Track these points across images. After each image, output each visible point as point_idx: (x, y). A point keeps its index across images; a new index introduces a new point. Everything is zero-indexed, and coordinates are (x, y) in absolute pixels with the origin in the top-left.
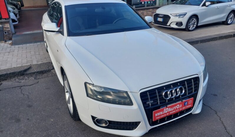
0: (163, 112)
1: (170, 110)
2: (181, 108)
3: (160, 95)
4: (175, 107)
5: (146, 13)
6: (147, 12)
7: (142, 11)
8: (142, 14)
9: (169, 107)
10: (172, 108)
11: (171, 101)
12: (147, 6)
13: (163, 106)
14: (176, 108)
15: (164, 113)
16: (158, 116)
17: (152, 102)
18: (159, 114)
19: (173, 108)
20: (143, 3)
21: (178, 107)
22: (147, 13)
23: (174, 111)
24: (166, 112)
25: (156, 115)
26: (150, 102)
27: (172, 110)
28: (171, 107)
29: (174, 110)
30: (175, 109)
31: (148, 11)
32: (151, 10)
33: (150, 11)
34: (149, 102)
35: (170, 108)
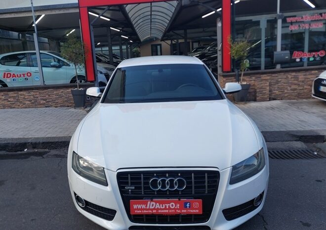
0: (146, 206)
1: (158, 206)
2: (177, 209)
3: (146, 183)
4: (167, 205)
5: (302, 76)
6: (304, 75)
7: (294, 74)
8: (293, 78)
9: (156, 202)
10: (161, 205)
11: (162, 194)
12: (308, 66)
13: (148, 198)
14: (169, 206)
15: (148, 208)
16: (138, 209)
17: (133, 188)
18: (139, 207)
19: (164, 205)
20: (298, 60)
21: (172, 206)
22: (305, 77)
23: (167, 211)
24: (151, 207)
25: (135, 207)
26: (130, 188)
27: (161, 207)
28: (160, 203)
29: (165, 209)
30: (167, 207)
31: (308, 73)
32: (313, 72)
33: (311, 74)
34: (128, 188)
35: (158, 204)
